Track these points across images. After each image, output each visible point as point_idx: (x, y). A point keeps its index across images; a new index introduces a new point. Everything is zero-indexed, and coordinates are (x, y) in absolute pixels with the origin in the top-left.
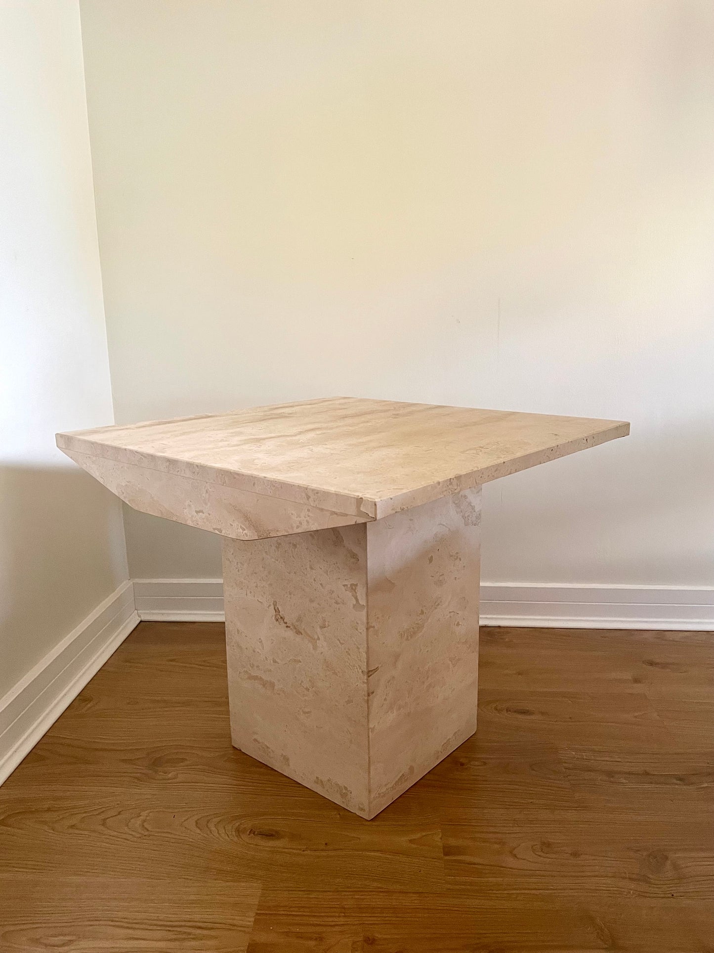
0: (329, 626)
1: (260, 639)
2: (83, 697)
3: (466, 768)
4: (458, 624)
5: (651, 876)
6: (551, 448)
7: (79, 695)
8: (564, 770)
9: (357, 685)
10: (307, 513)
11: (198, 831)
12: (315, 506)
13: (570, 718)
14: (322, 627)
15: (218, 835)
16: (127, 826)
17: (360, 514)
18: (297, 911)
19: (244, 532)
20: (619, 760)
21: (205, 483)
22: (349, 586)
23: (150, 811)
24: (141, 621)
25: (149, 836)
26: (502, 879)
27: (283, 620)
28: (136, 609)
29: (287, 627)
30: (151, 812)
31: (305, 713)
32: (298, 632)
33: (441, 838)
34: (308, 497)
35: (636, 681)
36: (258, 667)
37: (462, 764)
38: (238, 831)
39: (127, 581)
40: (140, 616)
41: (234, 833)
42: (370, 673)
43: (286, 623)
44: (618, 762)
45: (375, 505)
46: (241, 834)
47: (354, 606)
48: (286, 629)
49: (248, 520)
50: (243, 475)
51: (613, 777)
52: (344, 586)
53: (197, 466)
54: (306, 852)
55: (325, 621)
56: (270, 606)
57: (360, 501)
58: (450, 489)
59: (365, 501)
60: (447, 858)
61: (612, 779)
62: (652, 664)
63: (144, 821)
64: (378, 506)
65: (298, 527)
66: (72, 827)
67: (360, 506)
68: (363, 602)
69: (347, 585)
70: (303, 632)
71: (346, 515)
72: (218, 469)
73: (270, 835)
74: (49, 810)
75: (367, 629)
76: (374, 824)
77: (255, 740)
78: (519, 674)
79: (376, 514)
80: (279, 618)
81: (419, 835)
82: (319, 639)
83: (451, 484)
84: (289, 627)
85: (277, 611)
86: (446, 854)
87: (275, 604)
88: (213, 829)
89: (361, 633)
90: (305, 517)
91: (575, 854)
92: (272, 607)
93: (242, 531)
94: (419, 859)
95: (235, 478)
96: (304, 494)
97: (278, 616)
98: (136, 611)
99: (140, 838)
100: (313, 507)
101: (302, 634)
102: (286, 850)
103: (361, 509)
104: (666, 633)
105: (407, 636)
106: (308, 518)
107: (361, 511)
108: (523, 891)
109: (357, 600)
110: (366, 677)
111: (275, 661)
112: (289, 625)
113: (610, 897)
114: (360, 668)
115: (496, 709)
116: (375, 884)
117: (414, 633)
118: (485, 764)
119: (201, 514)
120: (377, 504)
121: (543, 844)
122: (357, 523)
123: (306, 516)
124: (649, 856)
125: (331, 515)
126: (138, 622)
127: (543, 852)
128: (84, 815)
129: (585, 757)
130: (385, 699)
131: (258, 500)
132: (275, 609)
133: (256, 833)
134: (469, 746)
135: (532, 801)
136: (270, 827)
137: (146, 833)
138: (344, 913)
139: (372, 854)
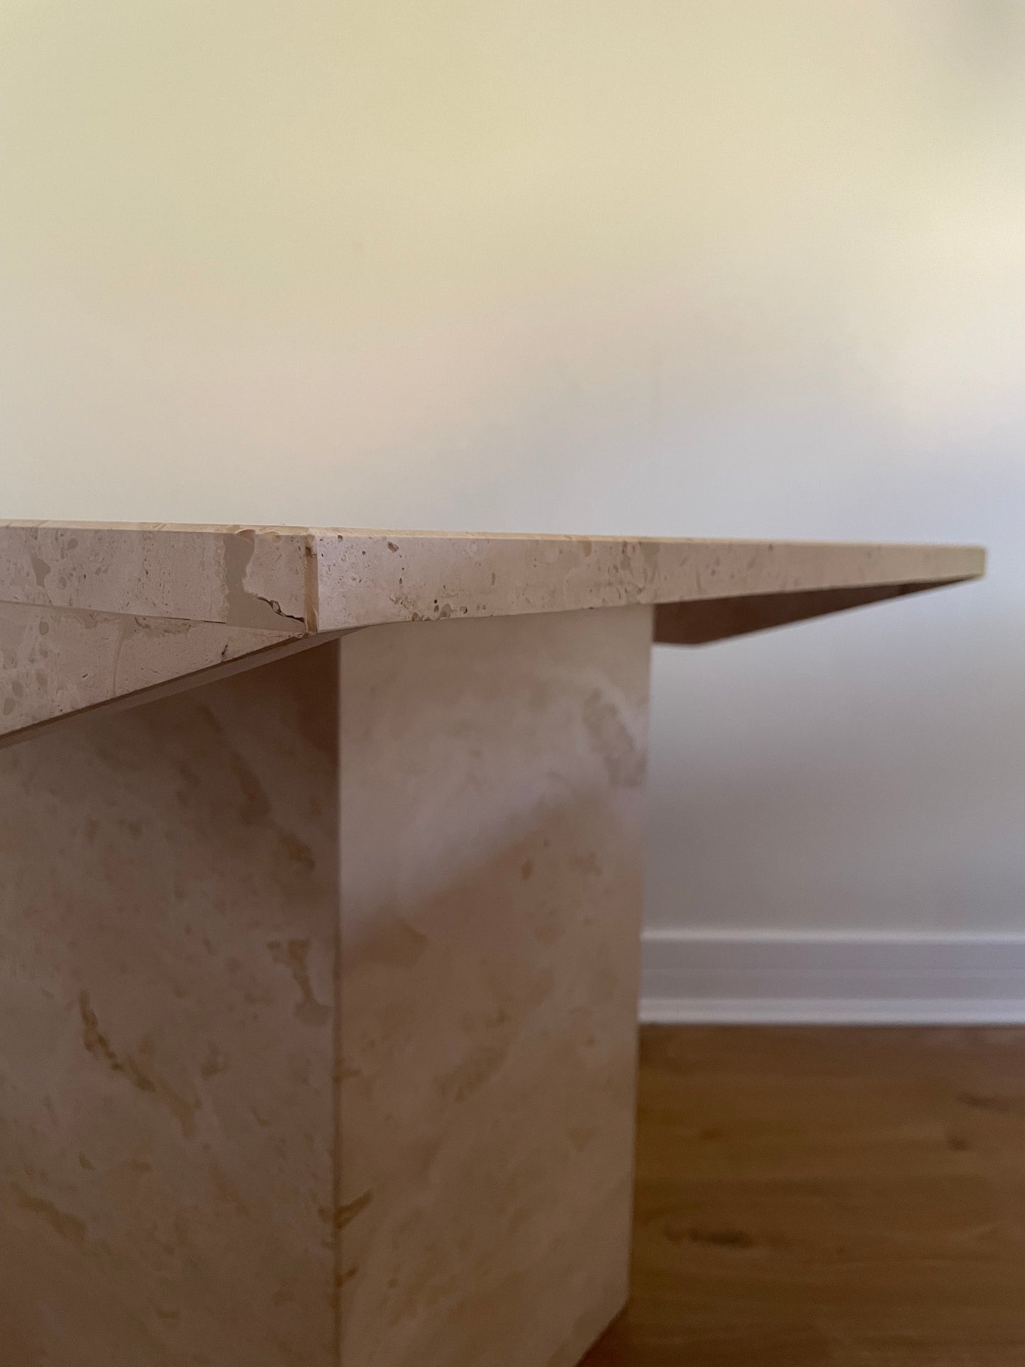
0: (226, 1067)
9: (306, 1252)
10: (40, 640)
12: (67, 604)
14: (209, 1071)
17: (243, 608)
22: (284, 947)
27: (106, 1047)
29: (115, 1066)
32: (145, 1085)
34: (41, 569)
35: (958, 1144)
36: (44, 1172)
42: (343, 1217)
43: (113, 1055)
45: (310, 553)
47: (299, 1008)
48: (111, 1072)
52: (270, 946)
56: (71, 1005)
57: (240, 547)
58: (621, 583)
59: (263, 541)
62: (975, 1101)
64: (322, 564)
67: (241, 574)
68: (323, 996)
69: (277, 945)
70: (156, 1083)
71: (185, 624)
75: (337, 1080)
79: (311, 601)
80: (96, 1042)
82: (198, 1104)
83: (626, 563)
84: (121, 1067)
85: (89, 1019)
87: (84, 1001)
89: (317, 1092)
90: (32, 661)
92: (77, 1008)
97: (92, 1035)
100: (61, 610)
101: (154, 1091)
103: (248, 586)
106: (44, 660)
107: (250, 596)
109: (307, 991)
110: (329, 1228)
112: (119, 1063)
114: (315, 1201)
120: (318, 549)
122: (231, 655)
123: (37, 656)
125: (125, 635)
132: (83, 1014)
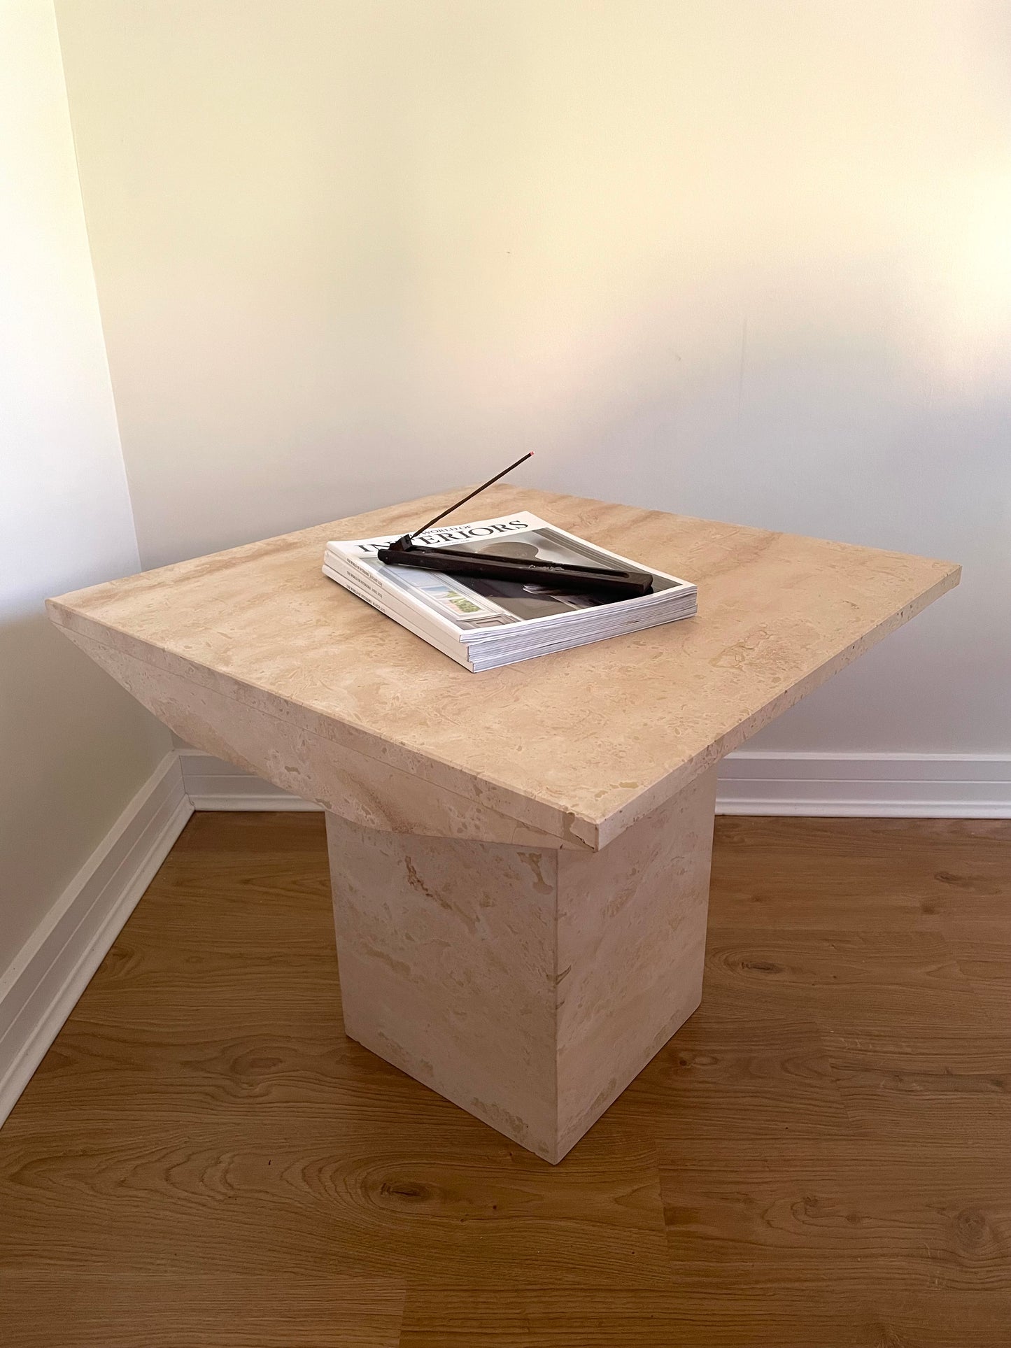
0: (494, 905)
1: (385, 904)
2: (118, 952)
3: (689, 1069)
4: (683, 872)
5: (962, 1253)
6: (851, 645)
7: (112, 947)
8: (830, 1069)
9: (539, 992)
10: (477, 813)
11: (306, 1188)
12: (490, 806)
13: (835, 977)
14: (484, 905)
15: (336, 1194)
16: (202, 1181)
17: (568, 836)
18: (459, 1327)
19: (368, 816)
20: (909, 1050)
21: (301, 730)
22: (527, 855)
23: (233, 1154)
24: (195, 812)
25: (235, 1197)
26: (751, 1264)
27: (422, 885)
28: (186, 793)
29: (428, 895)
30: (235, 1155)
31: (457, 1013)
32: (446, 906)
33: (660, 1195)
34: (479, 792)
35: (928, 910)
36: (383, 941)
37: (683, 1063)
38: (366, 1187)
39: (170, 752)
40: (192, 804)
41: (359, 1191)
42: (560, 979)
43: (427, 890)
44: (907, 1054)
45: (596, 829)
46: (370, 1194)
47: (535, 884)
48: (426, 897)
49: (376, 801)
50: (366, 733)
51: (901, 1080)
52: (519, 854)
53: (285, 701)
54: (466, 1223)
55: (487, 897)
56: (400, 861)
57: (569, 818)
58: (706, 762)
59: (578, 819)
60: (673, 1228)
61: (900, 1085)
62: (947, 878)
63: (227, 1172)
64: (600, 831)
65: (460, 831)
66: (121, 1184)
67: (569, 826)
68: (549, 881)
69: (523, 854)
70: (452, 906)
71: (545, 833)
72: (322, 715)
73: (414, 1193)
74: (84, 1154)
75: (556, 919)
76: (562, 1170)
77: (381, 1035)
78: (757, 900)
79: (597, 843)
80: (415, 881)
81: (628, 1190)
82: (478, 920)
84: (432, 896)
85: (411, 870)
86: (670, 1222)
87: (408, 860)
88: (329, 1183)
89: (546, 924)
90: (473, 819)
91: (853, 1218)
92: (404, 864)
93: (365, 815)
94: (630, 1231)
95: (351, 734)
96: (471, 787)
97: (414, 878)
98: (187, 796)
99: (223, 1201)
100: (487, 808)
101: (451, 908)
102: (437, 1220)
103: (571, 830)
104: (966, 822)
105: (613, 911)
106: (478, 823)
107: (571, 833)
108: (783, 1285)
109: (540, 879)
110: (552, 984)
111: (409, 938)
112: (430, 893)
113: (906, 1290)
114: (544, 970)
115: (726, 962)
116: (571, 1277)
117: (622, 904)
118: (716, 1061)
119: (294, 772)
120: (599, 827)
121: (808, 1201)
123: (475, 818)
124: (959, 1217)
125: (518, 827)
126: (190, 813)
127: (808, 1215)
128: (139, 1162)
129: (859, 1046)
130: (580, 1006)
131: (391, 776)
132: (408, 867)
133: (391, 1190)
134: (689, 1030)
135: (786, 1125)
136: (412, 1180)
137: (231, 1193)
138: (528, 1328)
139: (562, 1223)
